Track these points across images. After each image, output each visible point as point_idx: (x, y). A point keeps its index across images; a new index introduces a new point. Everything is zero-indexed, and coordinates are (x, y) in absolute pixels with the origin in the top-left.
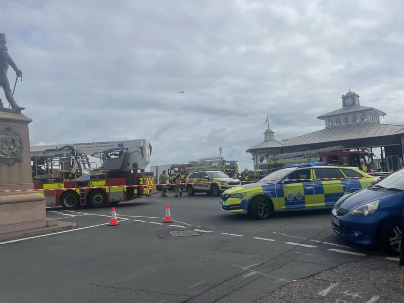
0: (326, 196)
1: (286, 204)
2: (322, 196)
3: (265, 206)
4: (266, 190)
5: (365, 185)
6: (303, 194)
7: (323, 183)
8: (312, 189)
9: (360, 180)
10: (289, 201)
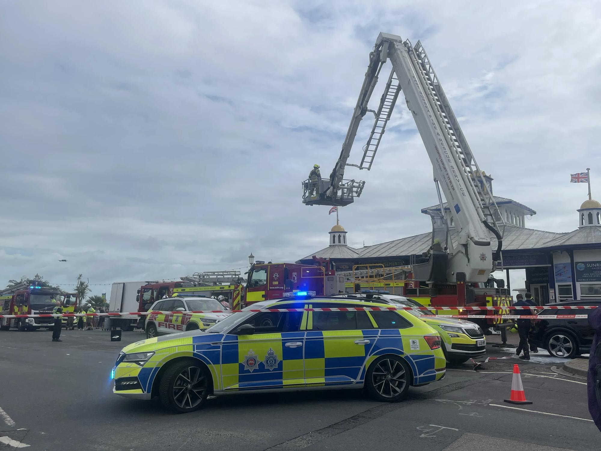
0: (330, 362)
1: (241, 379)
2: (320, 363)
3: (195, 382)
4: (198, 347)
5: (411, 341)
6: (279, 357)
7: (326, 334)
8: (299, 348)
9: (403, 332)
10: (248, 371)
